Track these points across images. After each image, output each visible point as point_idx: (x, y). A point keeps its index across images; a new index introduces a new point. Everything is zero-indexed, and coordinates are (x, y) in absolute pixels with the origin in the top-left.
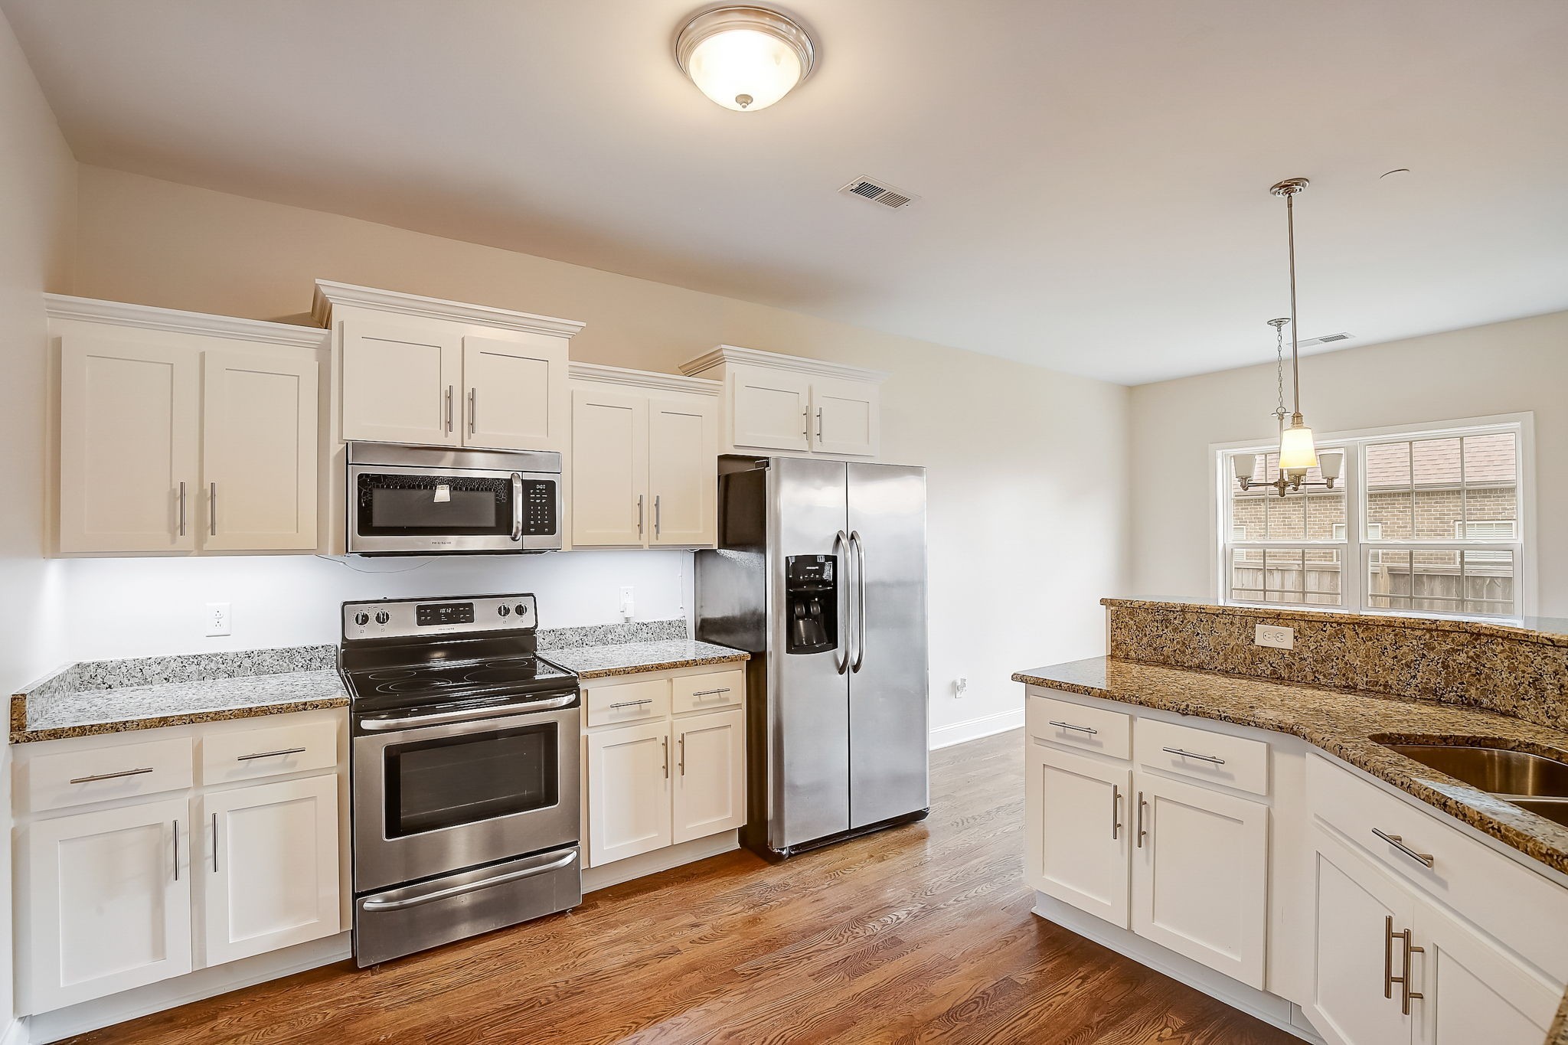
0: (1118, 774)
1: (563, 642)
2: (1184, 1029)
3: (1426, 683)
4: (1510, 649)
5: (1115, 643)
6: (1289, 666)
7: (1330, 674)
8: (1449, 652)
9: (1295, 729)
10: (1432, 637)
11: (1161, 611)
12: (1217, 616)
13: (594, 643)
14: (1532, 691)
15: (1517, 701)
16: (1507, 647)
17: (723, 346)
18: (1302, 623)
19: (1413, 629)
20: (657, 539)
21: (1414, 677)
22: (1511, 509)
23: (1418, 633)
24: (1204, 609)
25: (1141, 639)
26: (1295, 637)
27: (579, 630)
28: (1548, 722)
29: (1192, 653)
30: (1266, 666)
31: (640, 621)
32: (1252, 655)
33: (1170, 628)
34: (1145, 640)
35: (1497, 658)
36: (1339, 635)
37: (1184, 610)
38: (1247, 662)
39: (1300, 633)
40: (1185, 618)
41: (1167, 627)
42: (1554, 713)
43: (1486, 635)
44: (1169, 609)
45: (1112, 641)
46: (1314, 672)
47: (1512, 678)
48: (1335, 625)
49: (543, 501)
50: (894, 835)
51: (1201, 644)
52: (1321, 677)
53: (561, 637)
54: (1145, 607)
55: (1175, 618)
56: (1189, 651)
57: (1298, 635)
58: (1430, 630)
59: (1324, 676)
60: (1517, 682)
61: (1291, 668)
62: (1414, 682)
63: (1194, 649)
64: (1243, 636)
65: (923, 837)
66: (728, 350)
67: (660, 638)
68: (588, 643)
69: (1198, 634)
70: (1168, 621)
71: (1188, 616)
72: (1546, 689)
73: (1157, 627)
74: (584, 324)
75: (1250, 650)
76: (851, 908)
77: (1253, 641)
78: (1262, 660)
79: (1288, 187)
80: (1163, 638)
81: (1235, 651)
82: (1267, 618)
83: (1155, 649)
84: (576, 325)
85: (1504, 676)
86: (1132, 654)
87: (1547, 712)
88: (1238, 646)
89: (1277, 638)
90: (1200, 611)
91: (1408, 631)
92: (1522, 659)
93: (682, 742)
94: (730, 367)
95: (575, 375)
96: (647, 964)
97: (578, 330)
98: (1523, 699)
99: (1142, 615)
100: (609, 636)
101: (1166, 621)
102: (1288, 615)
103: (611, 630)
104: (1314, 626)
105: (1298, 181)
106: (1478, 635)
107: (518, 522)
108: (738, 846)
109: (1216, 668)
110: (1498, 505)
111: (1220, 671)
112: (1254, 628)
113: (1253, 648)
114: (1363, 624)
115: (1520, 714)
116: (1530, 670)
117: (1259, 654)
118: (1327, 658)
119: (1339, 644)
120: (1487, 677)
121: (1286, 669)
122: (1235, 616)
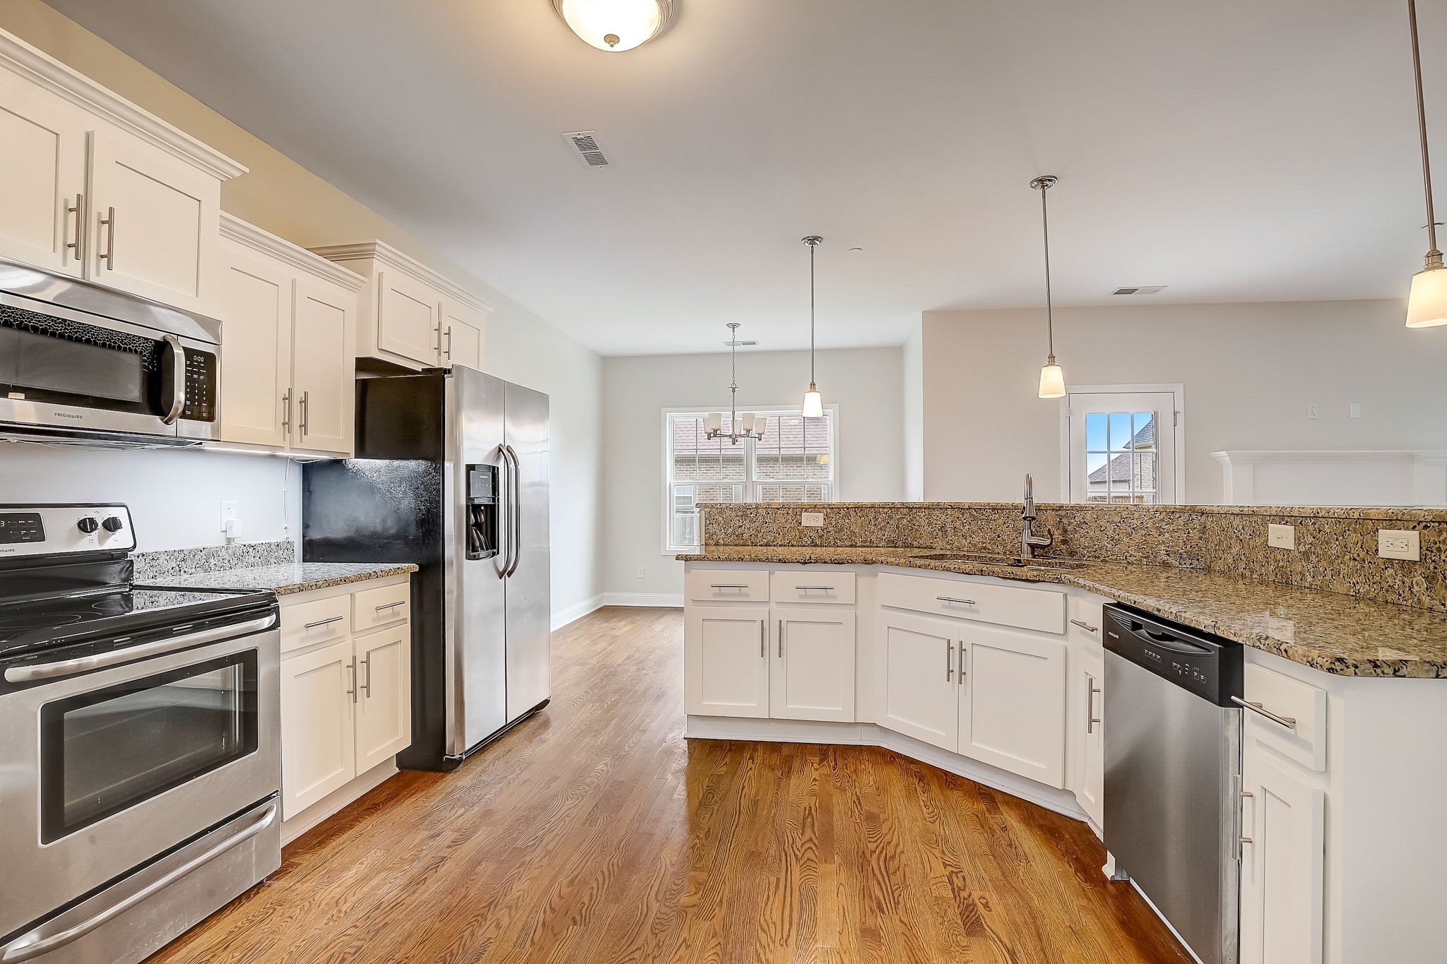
0: (759, 613)
1: (155, 570)
2: (821, 761)
4: (929, 514)
6: (821, 537)
7: (843, 539)
8: (899, 520)
9: (874, 559)
10: (892, 511)
11: (741, 509)
12: (778, 509)
13: (194, 570)
14: (940, 533)
16: (927, 512)
17: (378, 241)
18: (828, 510)
19: (883, 508)
20: (301, 441)
21: (884, 535)
23: (886, 510)
24: (770, 505)
25: (728, 530)
26: (825, 519)
27: (176, 554)
28: (948, 547)
29: (762, 536)
30: (808, 538)
31: (247, 544)
32: (800, 532)
33: (748, 520)
34: (730, 530)
35: (922, 518)
36: (847, 516)
37: (757, 507)
38: (797, 537)
40: (758, 513)
41: (746, 520)
42: (951, 542)
43: (916, 508)
44: (747, 507)
45: (706, 533)
46: (834, 539)
47: (930, 528)
48: (845, 509)
49: (202, 377)
50: (532, 724)
51: (768, 529)
52: (838, 542)
53: (153, 563)
54: (731, 507)
55: (751, 514)
56: (760, 535)
57: (827, 517)
58: (891, 508)
59: (840, 541)
60: (932, 530)
62: (884, 538)
63: (764, 532)
64: (795, 521)
65: (546, 724)
66: (382, 246)
67: (268, 563)
68: (187, 570)
69: (766, 523)
70: (747, 515)
71: (760, 511)
72: (947, 531)
73: (739, 520)
74: (247, 170)
75: (798, 529)
76: (558, 778)
77: (800, 523)
78: (805, 535)
79: (813, 240)
80: (743, 527)
81: (789, 531)
82: (808, 508)
83: (737, 536)
84: (237, 169)
85: (925, 528)
86: (721, 541)
87: (948, 542)
88: (792, 527)
89: (813, 520)
90: (768, 507)
91: (881, 509)
92: (935, 518)
93: (367, 662)
94: (378, 265)
95: (227, 231)
96: (426, 878)
97: (238, 174)
98: (936, 538)
99: (728, 512)
100: (212, 560)
101: (745, 516)
102: (820, 505)
103: (212, 554)
104: (835, 511)
105: (816, 238)
106: (911, 509)
107: (180, 402)
108: (397, 770)
109: (777, 544)
111: (781, 546)
112: (801, 515)
113: (800, 528)
114: (859, 508)
115: (934, 546)
116: (939, 522)
117: (802, 532)
118: (842, 530)
119: (847, 521)
120: (917, 530)
121: (819, 539)
122: (789, 509)
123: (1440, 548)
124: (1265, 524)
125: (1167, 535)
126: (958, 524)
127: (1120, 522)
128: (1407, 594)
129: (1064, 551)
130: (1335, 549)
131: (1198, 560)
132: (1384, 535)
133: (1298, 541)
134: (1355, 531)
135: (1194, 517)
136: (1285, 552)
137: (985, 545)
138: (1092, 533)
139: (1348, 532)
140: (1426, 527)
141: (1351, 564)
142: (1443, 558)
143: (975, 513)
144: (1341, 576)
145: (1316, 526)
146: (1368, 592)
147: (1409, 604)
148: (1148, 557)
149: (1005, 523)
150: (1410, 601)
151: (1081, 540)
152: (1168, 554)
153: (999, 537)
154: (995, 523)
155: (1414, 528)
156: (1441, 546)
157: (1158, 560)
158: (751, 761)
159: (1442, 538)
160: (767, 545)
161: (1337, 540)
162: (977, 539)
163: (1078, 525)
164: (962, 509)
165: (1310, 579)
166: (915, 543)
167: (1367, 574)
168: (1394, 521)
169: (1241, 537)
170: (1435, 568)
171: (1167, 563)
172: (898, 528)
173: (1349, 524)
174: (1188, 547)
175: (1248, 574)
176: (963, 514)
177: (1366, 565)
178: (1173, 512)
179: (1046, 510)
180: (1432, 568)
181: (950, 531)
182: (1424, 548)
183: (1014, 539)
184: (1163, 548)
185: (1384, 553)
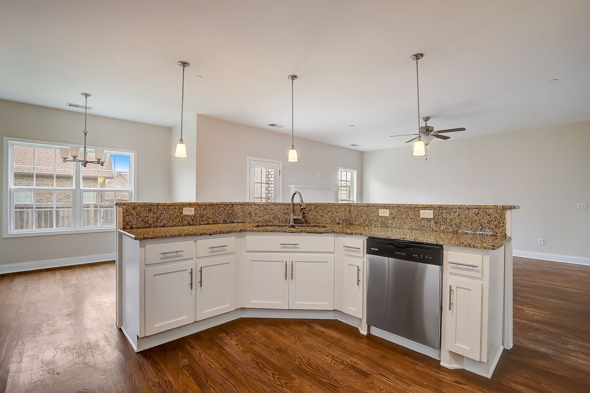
3: (224, 219)
4: (243, 207)
5: (125, 223)
7: (203, 221)
8: (228, 210)
10: (225, 206)
11: (148, 206)
12: (170, 206)
14: (248, 216)
15: (244, 219)
16: (241, 207)
18: (197, 206)
19: (222, 205)
21: (222, 218)
22: (31, 184)
23: (223, 206)
24: (166, 204)
25: (139, 219)
26: (195, 211)
28: (253, 222)
29: (161, 221)
30: (186, 221)
32: (182, 218)
33: (152, 213)
34: (141, 219)
35: (239, 209)
36: (206, 209)
37: (158, 205)
38: (180, 221)
39: (196, 209)
40: (158, 208)
41: (150, 212)
42: (254, 219)
43: (236, 205)
44: (151, 205)
45: (124, 222)
46: (199, 221)
47: (243, 214)
48: (205, 206)
51: (164, 217)
52: (201, 222)
54: (141, 205)
55: (154, 209)
56: (159, 221)
58: (225, 205)
59: (202, 221)
60: (244, 214)
61: (193, 221)
62: (222, 219)
63: (162, 219)
64: (179, 212)
69: (163, 213)
70: (151, 210)
71: (159, 207)
72: (252, 215)
73: (146, 213)
75: (181, 217)
77: (182, 214)
78: (185, 220)
80: (149, 217)
81: (176, 218)
82: (186, 205)
83: (145, 222)
85: (241, 214)
87: (252, 220)
88: (177, 216)
89: (189, 212)
90: (164, 205)
91: (221, 205)
92: (246, 209)
98: (246, 218)
99: (139, 208)
101: (150, 210)
102: (193, 204)
104: (199, 206)
106: (233, 205)
109: (170, 225)
110: (27, 182)
111: (171, 226)
112: (182, 209)
113: (182, 216)
114: (211, 205)
115: (245, 221)
116: (248, 211)
117: (184, 218)
118: (203, 216)
119: (206, 211)
120: (236, 215)
121: (192, 221)
122: (176, 205)
123: (439, 214)
124: (377, 210)
125: (339, 213)
126: (257, 211)
127: (324, 209)
128: (429, 227)
129: (303, 221)
130: (404, 216)
131: (348, 221)
132: (422, 212)
133: (390, 214)
134: (412, 211)
135: (347, 207)
136: (385, 217)
137: (270, 220)
138: (314, 214)
139: (409, 211)
140: (435, 209)
141: (410, 220)
142: (440, 217)
143: (265, 207)
144: (407, 223)
145: (398, 209)
146: (416, 228)
147: (429, 230)
148: (333, 221)
149: (279, 211)
150: (430, 229)
151: (310, 216)
152: (339, 220)
153: (276, 216)
154: (275, 211)
155: (431, 209)
156: (440, 214)
157: (336, 222)
158: (193, 349)
159: (440, 212)
160: (164, 226)
161: (405, 213)
162: (266, 218)
163: (309, 211)
164: (259, 205)
165: (395, 225)
166: (235, 221)
167: (416, 223)
168: (425, 207)
169: (367, 213)
170: (438, 220)
171: (339, 223)
172: (228, 214)
173: (410, 209)
174: (345, 217)
175: (369, 225)
176: (260, 207)
177: (415, 220)
178: (341, 206)
179: (296, 205)
180: (436, 220)
181: (253, 215)
182: (434, 215)
183: (283, 217)
184: (338, 218)
185: (421, 216)
